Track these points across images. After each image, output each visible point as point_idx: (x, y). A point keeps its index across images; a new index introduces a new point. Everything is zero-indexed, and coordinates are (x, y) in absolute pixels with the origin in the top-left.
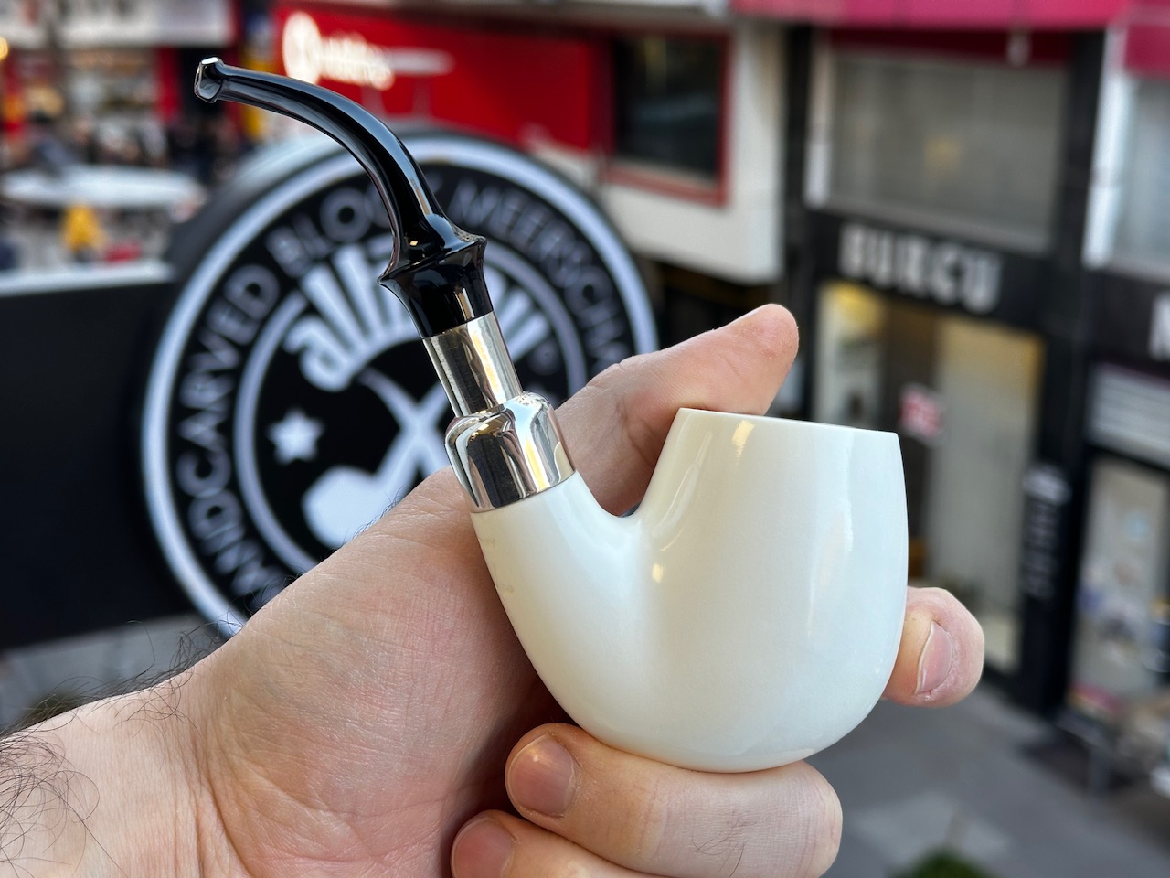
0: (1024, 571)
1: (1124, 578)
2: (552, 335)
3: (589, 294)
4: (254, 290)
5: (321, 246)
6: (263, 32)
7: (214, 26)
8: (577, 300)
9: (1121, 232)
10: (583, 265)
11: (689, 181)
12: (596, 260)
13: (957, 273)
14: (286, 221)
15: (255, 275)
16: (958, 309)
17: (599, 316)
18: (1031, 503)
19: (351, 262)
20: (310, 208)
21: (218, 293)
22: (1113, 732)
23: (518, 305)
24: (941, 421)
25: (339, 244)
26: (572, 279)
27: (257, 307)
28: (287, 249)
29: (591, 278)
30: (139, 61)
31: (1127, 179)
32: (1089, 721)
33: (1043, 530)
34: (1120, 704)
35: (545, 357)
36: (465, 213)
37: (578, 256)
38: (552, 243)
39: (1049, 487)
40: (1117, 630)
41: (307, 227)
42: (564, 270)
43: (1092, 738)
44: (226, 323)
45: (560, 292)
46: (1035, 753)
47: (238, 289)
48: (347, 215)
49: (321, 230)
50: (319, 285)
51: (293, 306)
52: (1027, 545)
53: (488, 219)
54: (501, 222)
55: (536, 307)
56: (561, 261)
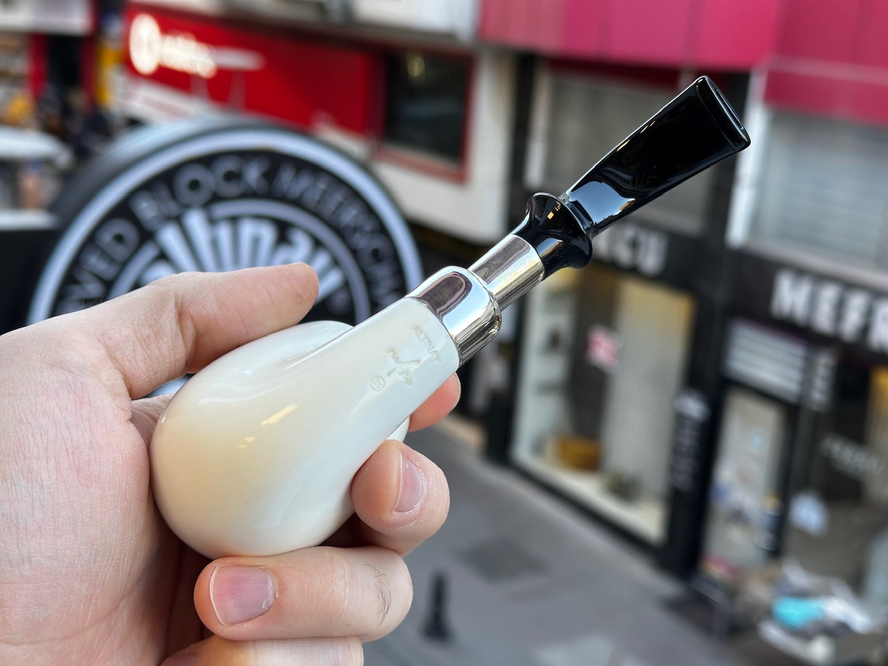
0: (673, 469)
1: (744, 479)
2: (346, 285)
3: (376, 255)
4: (119, 239)
5: (172, 208)
6: (115, 28)
7: (76, 20)
8: (367, 258)
9: (755, 222)
10: (372, 232)
11: (440, 163)
12: (382, 230)
13: (634, 245)
14: (147, 186)
15: (122, 227)
16: (634, 272)
17: (383, 272)
18: (680, 419)
19: (195, 221)
20: (167, 179)
21: (91, 240)
22: (732, 592)
23: (322, 260)
24: (619, 354)
25: (187, 207)
26: (364, 242)
27: (120, 252)
28: (147, 209)
29: (378, 243)
30: (16, 43)
31: (761, 184)
32: (714, 584)
33: (689, 439)
34: (738, 572)
35: (340, 301)
36: (285, 189)
37: (368, 226)
38: (350, 215)
39: (694, 407)
40: (738, 517)
41: (164, 192)
42: (357, 236)
43: (717, 597)
44: (95, 262)
45: (354, 252)
46: (674, 606)
47: (107, 237)
48: (194, 185)
49: (174, 195)
50: (170, 237)
51: (149, 252)
52: (676, 450)
53: (302, 194)
54: (313, 197)
55: (335, 263)
56: (356, 229)
